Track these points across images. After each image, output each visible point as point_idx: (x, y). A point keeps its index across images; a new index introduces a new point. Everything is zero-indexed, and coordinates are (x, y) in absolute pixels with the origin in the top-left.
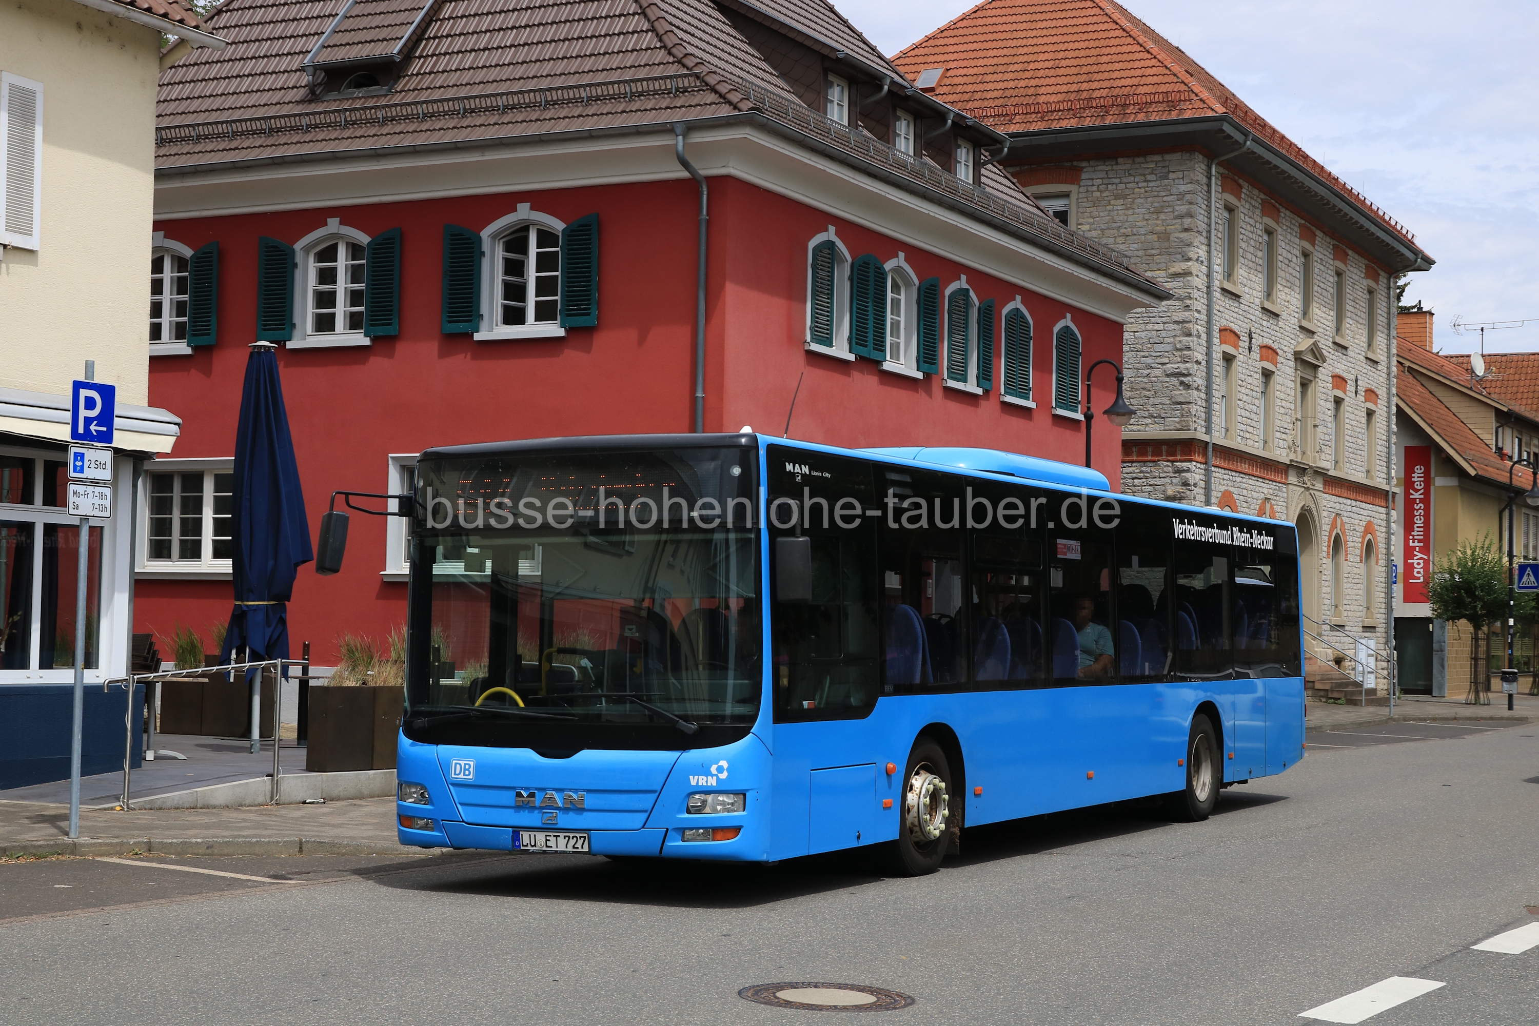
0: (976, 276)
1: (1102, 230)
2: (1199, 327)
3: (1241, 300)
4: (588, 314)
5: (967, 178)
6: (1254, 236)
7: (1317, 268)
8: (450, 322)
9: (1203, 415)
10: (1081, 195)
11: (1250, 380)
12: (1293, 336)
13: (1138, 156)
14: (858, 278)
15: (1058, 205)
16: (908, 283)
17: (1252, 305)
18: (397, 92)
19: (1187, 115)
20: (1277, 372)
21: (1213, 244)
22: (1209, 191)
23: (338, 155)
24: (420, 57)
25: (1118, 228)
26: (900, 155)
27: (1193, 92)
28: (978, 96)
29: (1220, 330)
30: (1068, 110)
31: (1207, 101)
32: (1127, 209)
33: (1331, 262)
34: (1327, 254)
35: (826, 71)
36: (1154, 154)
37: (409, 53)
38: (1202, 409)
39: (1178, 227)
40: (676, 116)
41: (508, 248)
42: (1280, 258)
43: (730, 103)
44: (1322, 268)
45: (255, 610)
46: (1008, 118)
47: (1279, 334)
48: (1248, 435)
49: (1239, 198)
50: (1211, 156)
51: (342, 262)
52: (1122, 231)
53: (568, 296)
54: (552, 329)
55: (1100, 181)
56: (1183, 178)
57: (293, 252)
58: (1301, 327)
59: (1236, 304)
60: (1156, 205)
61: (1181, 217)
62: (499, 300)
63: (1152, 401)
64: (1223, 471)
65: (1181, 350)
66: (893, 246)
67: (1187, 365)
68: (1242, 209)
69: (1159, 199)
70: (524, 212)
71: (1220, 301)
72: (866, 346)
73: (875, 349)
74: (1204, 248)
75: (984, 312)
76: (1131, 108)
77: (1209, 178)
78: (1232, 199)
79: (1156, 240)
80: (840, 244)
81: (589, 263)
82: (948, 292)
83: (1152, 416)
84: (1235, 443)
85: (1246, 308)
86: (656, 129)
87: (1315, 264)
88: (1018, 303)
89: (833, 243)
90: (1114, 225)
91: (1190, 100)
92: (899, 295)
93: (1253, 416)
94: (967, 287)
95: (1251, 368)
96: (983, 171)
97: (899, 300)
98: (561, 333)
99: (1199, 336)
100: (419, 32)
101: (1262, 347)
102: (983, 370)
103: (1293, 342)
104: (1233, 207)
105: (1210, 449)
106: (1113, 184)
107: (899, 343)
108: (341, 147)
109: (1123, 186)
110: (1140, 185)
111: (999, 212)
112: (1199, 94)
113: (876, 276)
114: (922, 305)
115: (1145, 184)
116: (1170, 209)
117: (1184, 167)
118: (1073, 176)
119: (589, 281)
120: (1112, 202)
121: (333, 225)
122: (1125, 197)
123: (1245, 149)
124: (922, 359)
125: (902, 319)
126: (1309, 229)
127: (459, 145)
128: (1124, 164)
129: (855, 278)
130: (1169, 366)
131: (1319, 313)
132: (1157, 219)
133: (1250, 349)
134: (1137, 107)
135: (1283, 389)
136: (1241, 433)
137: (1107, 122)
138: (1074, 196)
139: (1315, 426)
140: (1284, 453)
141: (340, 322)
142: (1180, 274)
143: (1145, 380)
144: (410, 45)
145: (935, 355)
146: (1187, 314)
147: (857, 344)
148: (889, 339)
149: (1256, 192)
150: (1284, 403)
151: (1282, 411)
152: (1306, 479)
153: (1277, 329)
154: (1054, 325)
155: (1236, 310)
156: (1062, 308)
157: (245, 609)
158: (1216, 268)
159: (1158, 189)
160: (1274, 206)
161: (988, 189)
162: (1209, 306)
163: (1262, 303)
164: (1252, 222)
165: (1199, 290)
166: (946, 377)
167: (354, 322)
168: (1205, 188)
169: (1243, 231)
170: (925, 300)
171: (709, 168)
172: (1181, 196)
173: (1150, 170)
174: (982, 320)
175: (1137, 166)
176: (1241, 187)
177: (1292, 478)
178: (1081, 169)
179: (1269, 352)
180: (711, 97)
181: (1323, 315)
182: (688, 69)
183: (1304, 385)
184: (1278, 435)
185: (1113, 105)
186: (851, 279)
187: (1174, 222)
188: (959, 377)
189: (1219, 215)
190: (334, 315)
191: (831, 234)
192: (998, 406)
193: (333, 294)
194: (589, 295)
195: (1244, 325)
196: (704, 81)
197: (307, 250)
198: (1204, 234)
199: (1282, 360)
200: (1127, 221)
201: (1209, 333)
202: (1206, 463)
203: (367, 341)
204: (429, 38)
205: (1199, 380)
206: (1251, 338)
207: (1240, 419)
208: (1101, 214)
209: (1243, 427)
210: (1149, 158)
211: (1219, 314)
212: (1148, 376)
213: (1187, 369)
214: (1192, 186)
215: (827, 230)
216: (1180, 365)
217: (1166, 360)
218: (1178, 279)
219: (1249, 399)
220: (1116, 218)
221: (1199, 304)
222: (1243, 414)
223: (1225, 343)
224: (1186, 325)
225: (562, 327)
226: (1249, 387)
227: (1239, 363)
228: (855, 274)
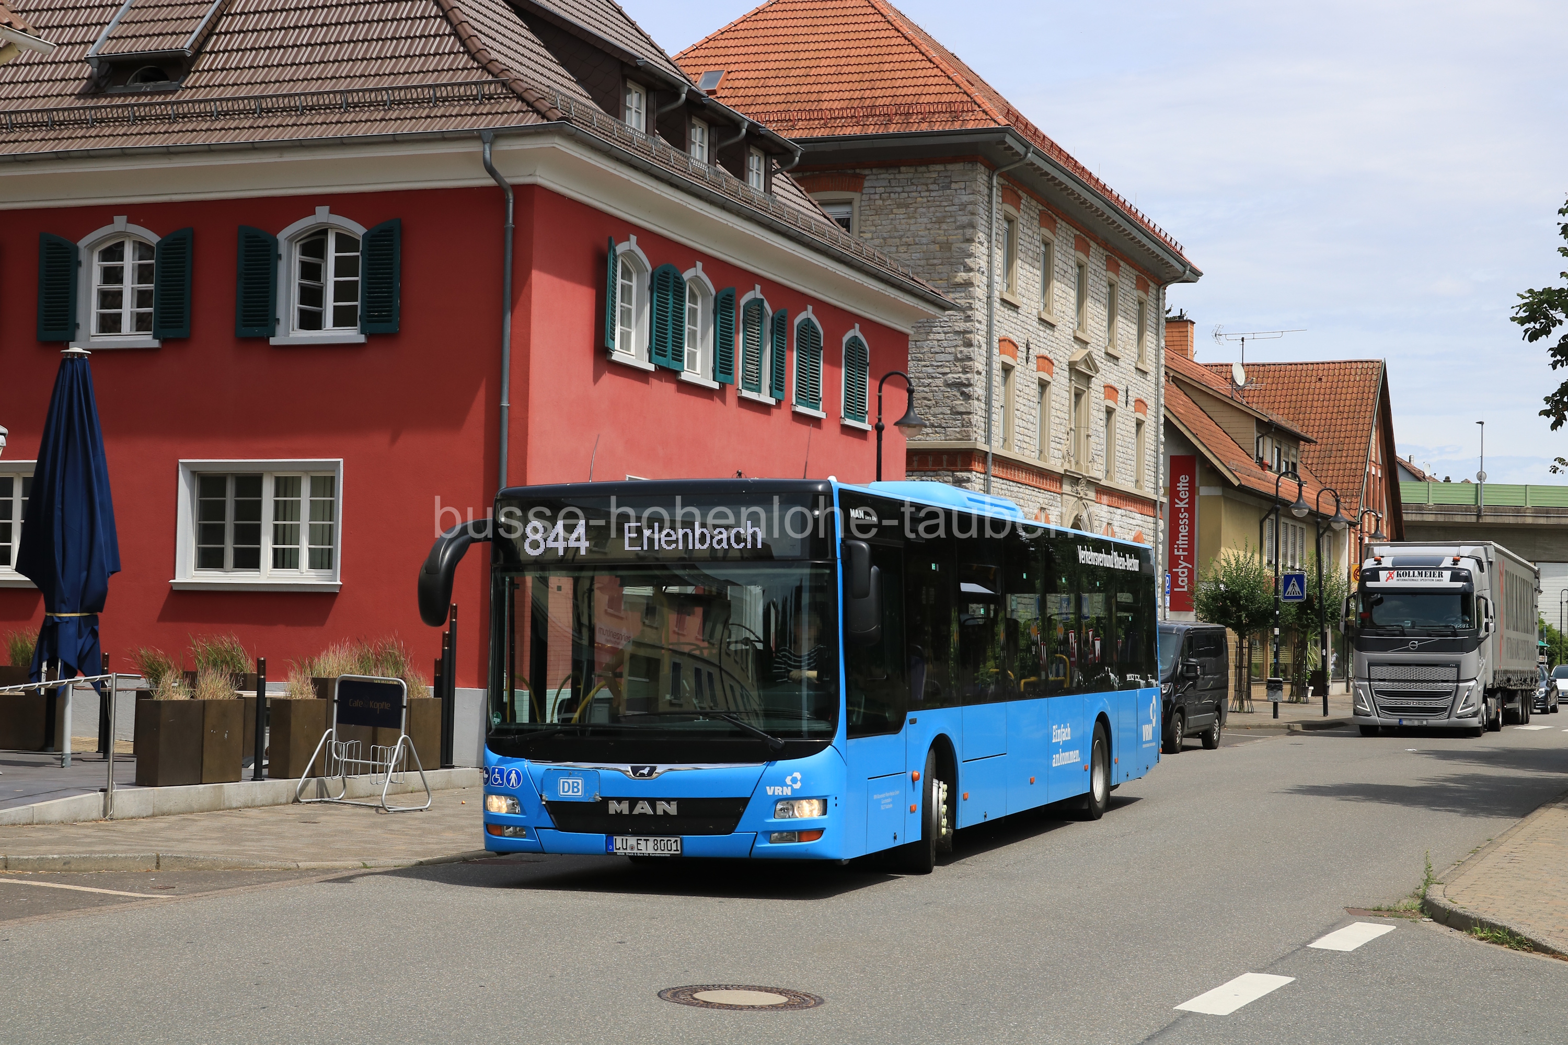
0: (770, 286)
1: (884, 239)
2: (980, 338)
3: (1020, 311)
4: (390, 321)
5: (759, 186)
6: (1032, 247)
7: (1091, 279)
8: (245, 326)
9: (983, 425)
10: (863, 203)
11: (1027, 390)
12: (1068, 347)
13: (921, 165)
14: (658, 288)
15: (841, 211)
16: (705, 293)
17: (1030, 316)
18: (187, 88)
19: (970, 126)
20: (1053, 382)
21: (993, 255)
22: (990, 202)
23: (127, 151)
24: (211, 53)
25: (901, 237)
26: (695, 163)
27: (976, 103)
28: (760, 100)
29: (1000, 341)
30: (852, 117)
31: (990, 113)
32: (909, 218)
33: (1104, 273)
34: (1100, 265)
35: (625, 78)
36: (936, 164)
37: (199, 50)
38: (983, 420)
39: (960, 237)
40: (482, 123)
41: (305, 251)
42: (1056, 269)
43: (537, 111)
44: (1096, 279)
45: (67, 622)
46: (790, 124)
47: (1055, 345)
48: (1025, 445)
49: (1018, 209)
50: (992, 167)
51: (129, 262)
52: (904, 240)
53: (369, 302)
54: (351, 335)
55: (882, 190)
56: (965, 189)
57: (77, 249)
58: (1076, 338)
59: (1015, 315)
60: (938, 214)
61: (963, 227)
62: (295, 304)
63: (933, 410)
64: (1001, 481)
65: (961, 360)
66: (691, 255)
67: (969, 375)
68: (1021, 220)
69: (942, 209)
70: (322, 215)
71: (1000, 312)
72: (665, 356)
73: (673, 359)
74: (985, 258)
75: (777, 322)
76: (914, 117)
77: (991, 189)
78: (1012, 210)
79: (938, 249)
80: (640, 254)
81: (390, 269)
82: (743, 302)
83: (932, 426)
84: (1014, 454)
85: (1024, 319)
86: (462, 135)
87: (1089, 274)
88: (808, 313)
89: (634, 253)
90: (896, 234)
91: (973, 111)
92: (696, 304)
93: (1030, 426)
94: (762, 297)
95: (1028, 378)
96: (774, 180)
97: (696, 310)
98: (362, 339)
99: (980, 347)
100: (210, 26)
101: (1038, 357)
102: (776, 380)
103: (1067, 352)
104: (1013, 218)
105: (990, 458)
106: (895, 193)
107: (696, 353)
108: (130, 143)
109: (906, 195)
110: (923, 194)
111: (794, 223)
112: (983, 105)
113: (674, 286)
114: (718, 314)
115: (927, 194)
116: (952, 220)
117: (966, 178)
118: (856, 184)
119: (391, 288)
120: (895, 211)
121: (120, 223)
122: (907, 206)
123: (1026, 161)
124: (718, 369)
125: (699, 329)
126: (1084, 239)
127: (256, 145)
128: (907, 173)
129: (655, 288)
130: (950, 375)
131: (1092, 323)
132: (939, 229)
133: (1027, 359)
134: (920, 116)
135: (1058, 399)
136: (1019, 443)
137: (891, 131)
138: (856, 204)
139: (1088, 436)
140: (1059, 463)
141: (126, 323)
142: (961, 284)
143: (926, 389)
144: (201, 39)
145: (731, 365)
146: (968, 324)
147: (657, 354)
148: (686, 349)
149: (1034, 203)
150: (1059, 414)
151: (1057, 420)
152: (1079, 488)
153: (1053, 339)
154: (844, 335)
155: (1015, 320)
156: (851, 318)
157: (57, 620)
158: (996, 278)
159: (940, 199)
160: (1051, 217)
161: (779, 198)
162: (990, 317)
163: (1039, 313)
164: (1030, 233)
165: (980, 300)
166: (740, 387)
167: (141, 323)
168: (986, 199)
169: (1022, 242)
170: (721, 310)
171: (515, 176)
172: (963, 207)
173: (932, 180)
174: (775, 330)
175: (920, 175)
176: (1020, 198)
177: (1067, 488)
178: (863, 177)
179: (1045, 362)
180: (517, 105)
181: (1096, 326)
182: (493, 75)
183: (1078, 395)
184: (1053, 445)
185: (896, 114)
186: (651, 288)
187: (956, 232)
188: (753, 387)
189: (999, 226)
190: (120, 315)
191: (632, 244)
192: (790, 417)
193: (120, 293)
194: (391, 302)
195: (1022, 335)
196: (510, 89)
197: (91, 247)
198: (986, 244)
199: (1058, 370)
200: (909, 230)
201: (989, 343)
202: (985, 473)
203: (156, 344)
204: (220, 33)
205: (979, 390)
206: (1028, 349)
207: (1017, 429)
208: (884, 222)
209: (1021, 437)
210: (932, 168)
211: (998, 324)
212: (929, 385)
213: (968, 379)
214: (974, 196)
215: (628, 239)
216: (961, 375)
217: (947, 370)
218: (959, 289)
219: (1025, 409)
220: (899, 227)
221: (980, 314)
222: (1021, 425)
223: (1004, 353)
224: (968, 336)
225: (362, 333)
226: (1026, 397)
227: (1017, 373)
228: (655, 284)
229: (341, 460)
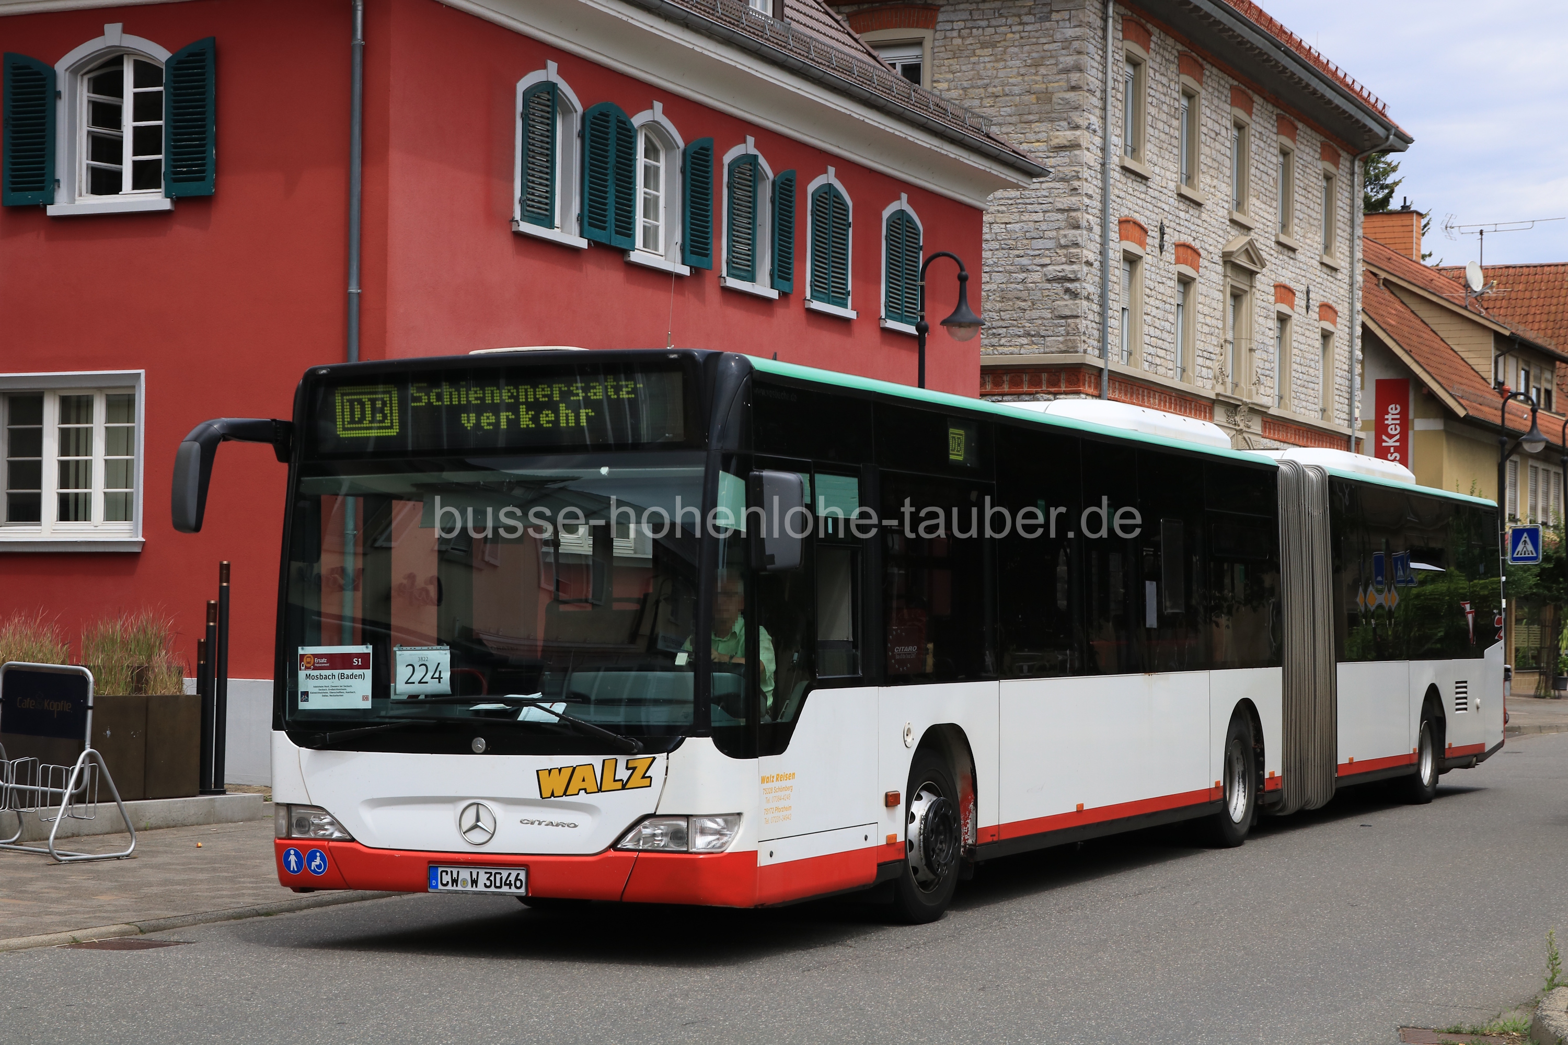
0: (766, 137)
1: (964, 89)
2: (1091, 217)
3: (1149, 184)
4: (203, 179)
5: (765, 8)
6: (1167, 100)
7: (1254, 145)
8: (14, 190)
9: (1096, 333)
10: (937, 43)
11: (1161, 288)
12: (1220, 233)
14: (592, 135)
15: (907, 56)
16: (670, 145)
17: (1165, 191)
20: (1198, 279)
21: (1109, 107)
22: (1105, 38)
25: (986, 87)
29: (1120, 222)
32: (997, 61)
33: (1275, 137)
34: (1269, 126)
38: (1094, 325)
39: (1063, 84)
41: (97, 86)
42: (1204, 129)
44: (1262, 144)
47: (1202, 230)
48: (1158, 361)
49: (1147, 49)
52: (990, 90)
53: (175, 154)
54: (155, 200)
55: (961, 24)
56: (1069, 19)
58: (1232, 221)
59: (1143, 188)
60: (1034, 55)
61: (1067, 71)
62: (84, 161)
63: (1028, 315)
65: (1065, 247)
66: (646, 92)
67: (1075, 267)
68: (1150, 63)
69: (1039, 48)
70: (113, 35)
71: (1118, 181)
72: (604, 229)
73: (617, 233)
74: (1098, 112)
75: (781, 188)
77: (1105, 20)
78: (1137, 50)
79: (1034, 101)
80: (564, 87)
81: (203, 107)
82: (728, 158)
83: (1027, 334)
84: (1141, 371)
85: (1157, 194)
87: (1252, 139)
88: (829, 177)
89: (554, 85)
90: (980, 83)
92: (657, 160)
93: (1165, 335)
94: (756, 152)
95: (1162, 272)
97: (657, 168)
98: (166, 204)
99: (1090, 229)
101: (1177, 246)
102: (779, 266)
103: (1221, 240)
104: (1139, 60)
105: (1105, 377)
106: (978, 28)
107: (657, 227)
109: (992, 30)
110: (1014, 29)
111: (802, 53)
113: (618, 133)
114: (688, 175)
115: (1020, 28)
116: (1053, 61)
117: (1070, 5)
118: (927, 18)
119: (204, 133)
120: (978, 52)
122: (994, 45)
124: (688, 248)
125: (662, 194)
126: (1244, 92)
128: (993, 2)
129: (587, 136)
130: (1050, 268)
131: (1258, 203)
132: (1036, 74)
133: (1161, 247)
135: (1208, 301)
136: (1149, 358)
138: (928, 44)
139: (1251, 350)
140: (1209, 385)
142: (1065, 147)
143: (1020, 287)
145: (708, 244)
146: (1074, 199)
147: (590, 224)
148: (640, 221)
149: (1170, 41)
150: (1208, 320)
151: (1206, 329)
152: (1238, 418)
153: (1200, 222)
154: (884, 208)
155: (1143, 196)
156: (895, 186)
158: (1115, 140)
159: (1037, 35)
160: (1196, 61)
161: (793, 25)
162: (1104, 190)
163: (1178, 187)
164: (1165, 80)
165: (1090, 168)
166: (724, 273)
168: (1100, 33)
169: (1152, 92)
170: (693, 169)
172: (1067, 43)
173: (1026, 10)
174: (777, 198)
175: (1010, 4)
176: (1150, 34)
177: (1219, 414)
178: (937, 9)
179: (1187, 252)
181: (1263, 206)
183: (1237, 296)
184: (1200, 361)
186: (582, 135)
187: (1058, 77)
188: (743, 274)
189: (1119, 71)
191: (551, 73)
192: (803, 315)
194: (204, 152)
195: (1154, 216)
198: (1098, 94)
199: (1206, 263)
200: (996, 77)
201: (1104, 226)
202: (1099, 396)
205: (1090, 287)
206: (1162, 234)
207: (1147, 339)
208: (964, 68)
209: (1152, 350)
211: (1118, 200)
212: (1023, 281)
213: (1074, 272)
214: (1082, 30)
215: (545, 67)
216: (1065, 267)
217: (1047, 261)
218: (1063, 154)
219: (1160, 314)
220: (983, 73)
221: (1091, 186)
222: (1152, 333)
223: (1127, 239)
224: (1073, 214)
225: (167, 197)
226: (1160, 297)
227: (1147, 266)
228: (588, 130)
229: (142, 371)
